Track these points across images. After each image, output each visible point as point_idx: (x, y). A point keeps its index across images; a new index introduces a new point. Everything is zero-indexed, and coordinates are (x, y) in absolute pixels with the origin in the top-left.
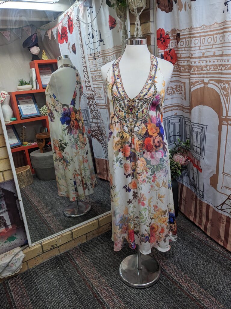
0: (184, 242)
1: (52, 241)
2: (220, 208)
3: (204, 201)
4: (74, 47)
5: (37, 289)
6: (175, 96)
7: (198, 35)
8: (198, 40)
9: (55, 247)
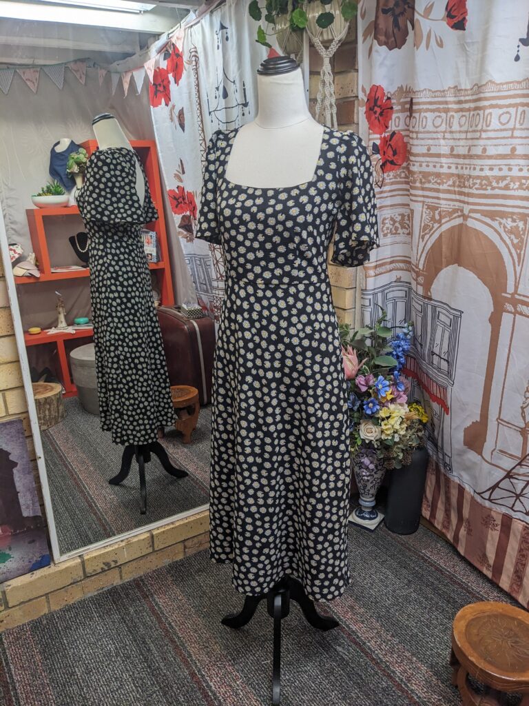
1: (107, 552)
2: (486, 495)
3: (452, 478)
4: (181, 114)
5: (67, 658)
6: (398, 238)
9: (113, 565)
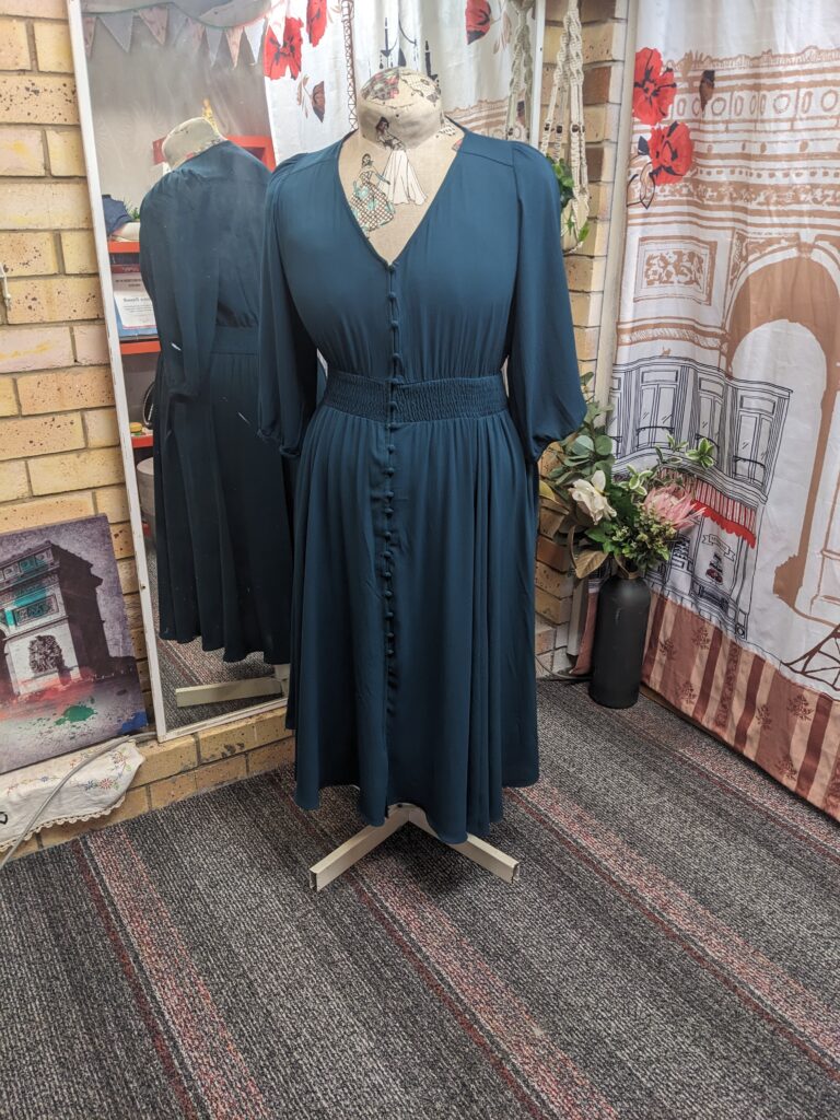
0: (654, 774)
1: (231, 731)
2: (799, 666)
3: (745, 647)
4: (319, 92)
5: (181, 868)
6: (669, 289)
7: (790, 80)
8: (789, 99)
9: (238, 750)
